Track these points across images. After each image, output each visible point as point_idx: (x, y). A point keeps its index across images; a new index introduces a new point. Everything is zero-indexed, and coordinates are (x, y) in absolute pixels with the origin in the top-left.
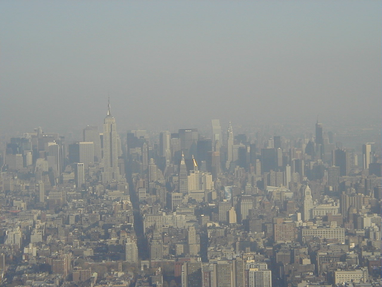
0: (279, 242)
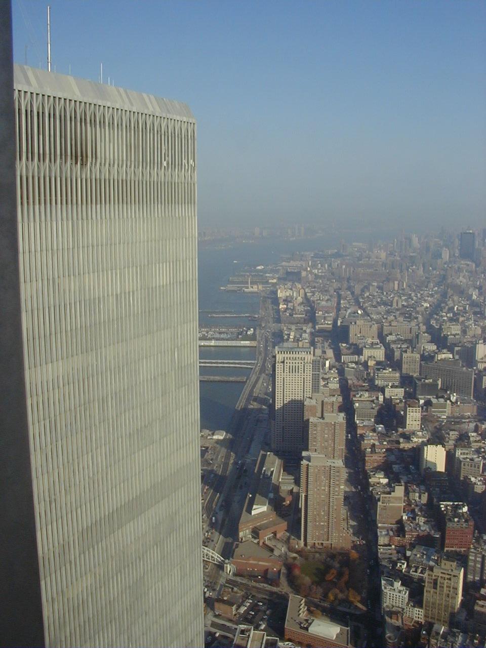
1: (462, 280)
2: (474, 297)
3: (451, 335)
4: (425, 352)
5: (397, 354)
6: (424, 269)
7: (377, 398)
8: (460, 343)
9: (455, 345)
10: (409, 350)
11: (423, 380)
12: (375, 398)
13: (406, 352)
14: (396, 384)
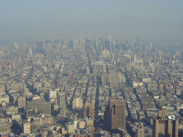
0: (127, 70)
1: (39, 62)
2: (45, 70)
3: (38, 88)
4: (27, 97)
5: (15, 99)
6: (21, 58)
7: (9, 120)
8: (42, 91)
9: (40, 92)
10: (21, 97)
11: (29, 110)
12: (7, 121)
13: (19, 97)
14: (17, 113)
